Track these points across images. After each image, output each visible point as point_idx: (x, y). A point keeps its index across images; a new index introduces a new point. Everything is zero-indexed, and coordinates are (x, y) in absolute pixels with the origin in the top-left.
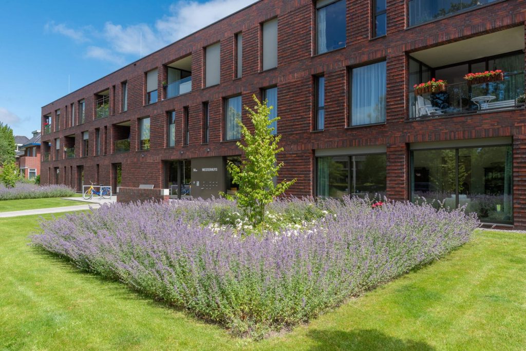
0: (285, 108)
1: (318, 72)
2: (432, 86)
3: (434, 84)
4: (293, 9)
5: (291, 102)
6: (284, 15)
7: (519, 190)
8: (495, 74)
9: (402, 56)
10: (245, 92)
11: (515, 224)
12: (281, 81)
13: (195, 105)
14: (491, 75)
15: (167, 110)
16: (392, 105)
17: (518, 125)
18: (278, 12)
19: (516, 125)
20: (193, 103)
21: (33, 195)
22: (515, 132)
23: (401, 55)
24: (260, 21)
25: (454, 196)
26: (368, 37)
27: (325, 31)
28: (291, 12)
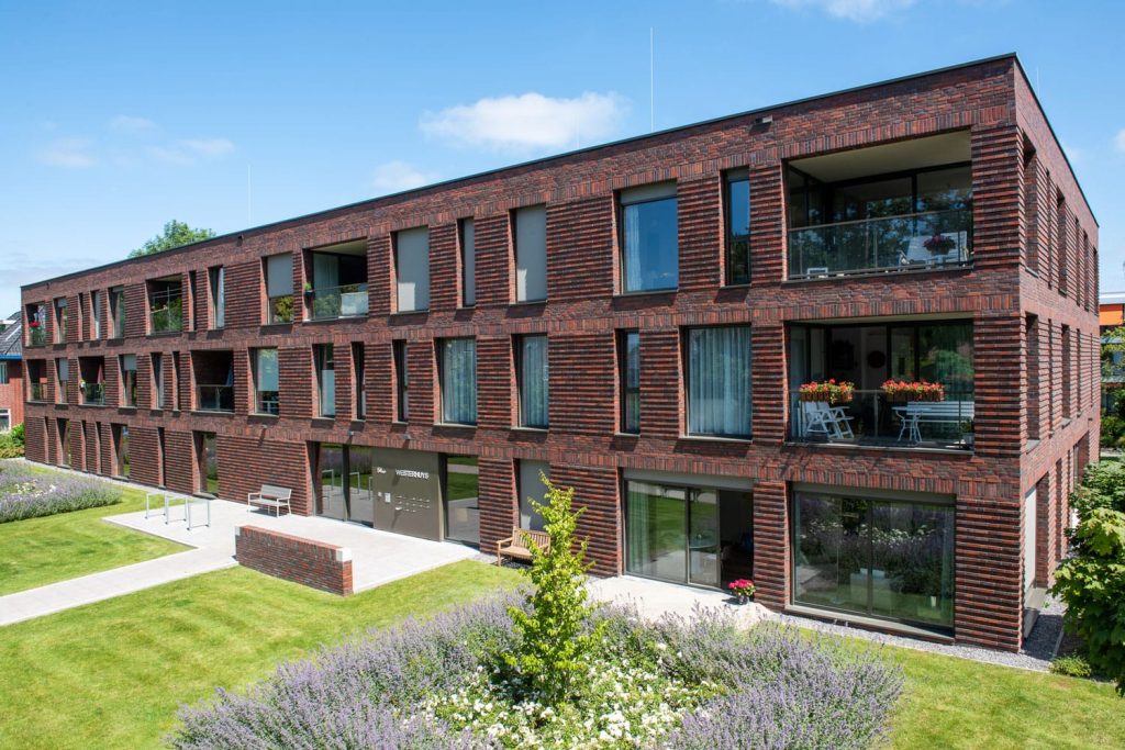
0: (564, 382)
1: (626, 326)
2: (829, 393)
3: (835, 389)
4: (576, 199)
5: (575, 372)
6: (559, 206)
7: (964, 584)
8: (929, 391)
9: (780, 328)
10: (482, 338)
11: (958, 636)
12: (555, 329)
13: (376, 343)
14: (923, 391)
15: (315, 342)
16: (763, 411)
17: (965, 479)
18: (547, 197)
19: (961, 478)
20: (373, 339)
21: (40, 510)
22: (959, 489)
23: (775, 325)
24: (510, 207)
25: (864, 571)
26: (718, 282)
27: (637, 249)
28: (572, 203)
